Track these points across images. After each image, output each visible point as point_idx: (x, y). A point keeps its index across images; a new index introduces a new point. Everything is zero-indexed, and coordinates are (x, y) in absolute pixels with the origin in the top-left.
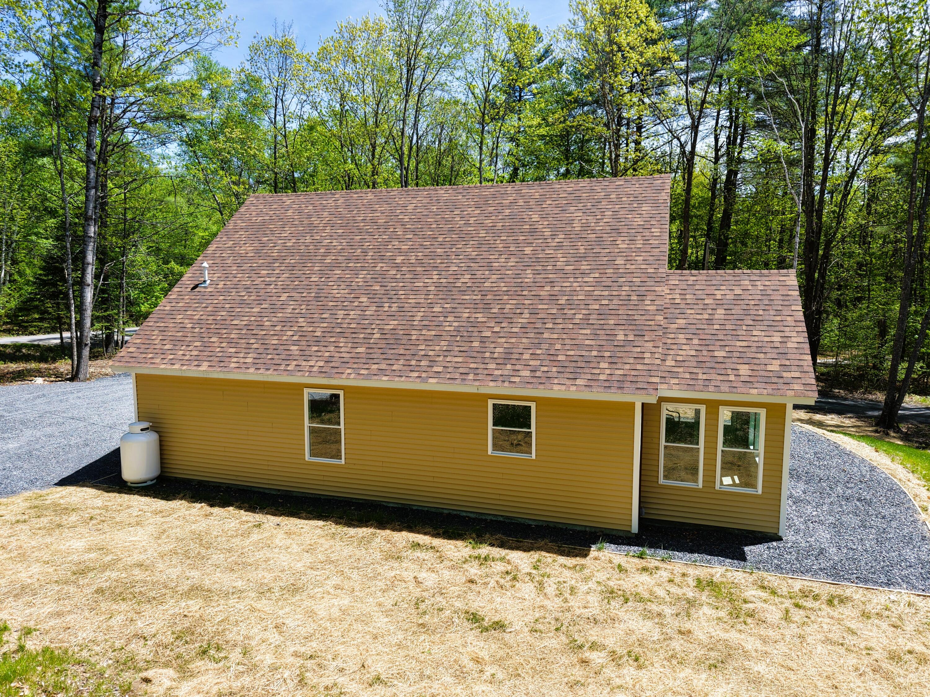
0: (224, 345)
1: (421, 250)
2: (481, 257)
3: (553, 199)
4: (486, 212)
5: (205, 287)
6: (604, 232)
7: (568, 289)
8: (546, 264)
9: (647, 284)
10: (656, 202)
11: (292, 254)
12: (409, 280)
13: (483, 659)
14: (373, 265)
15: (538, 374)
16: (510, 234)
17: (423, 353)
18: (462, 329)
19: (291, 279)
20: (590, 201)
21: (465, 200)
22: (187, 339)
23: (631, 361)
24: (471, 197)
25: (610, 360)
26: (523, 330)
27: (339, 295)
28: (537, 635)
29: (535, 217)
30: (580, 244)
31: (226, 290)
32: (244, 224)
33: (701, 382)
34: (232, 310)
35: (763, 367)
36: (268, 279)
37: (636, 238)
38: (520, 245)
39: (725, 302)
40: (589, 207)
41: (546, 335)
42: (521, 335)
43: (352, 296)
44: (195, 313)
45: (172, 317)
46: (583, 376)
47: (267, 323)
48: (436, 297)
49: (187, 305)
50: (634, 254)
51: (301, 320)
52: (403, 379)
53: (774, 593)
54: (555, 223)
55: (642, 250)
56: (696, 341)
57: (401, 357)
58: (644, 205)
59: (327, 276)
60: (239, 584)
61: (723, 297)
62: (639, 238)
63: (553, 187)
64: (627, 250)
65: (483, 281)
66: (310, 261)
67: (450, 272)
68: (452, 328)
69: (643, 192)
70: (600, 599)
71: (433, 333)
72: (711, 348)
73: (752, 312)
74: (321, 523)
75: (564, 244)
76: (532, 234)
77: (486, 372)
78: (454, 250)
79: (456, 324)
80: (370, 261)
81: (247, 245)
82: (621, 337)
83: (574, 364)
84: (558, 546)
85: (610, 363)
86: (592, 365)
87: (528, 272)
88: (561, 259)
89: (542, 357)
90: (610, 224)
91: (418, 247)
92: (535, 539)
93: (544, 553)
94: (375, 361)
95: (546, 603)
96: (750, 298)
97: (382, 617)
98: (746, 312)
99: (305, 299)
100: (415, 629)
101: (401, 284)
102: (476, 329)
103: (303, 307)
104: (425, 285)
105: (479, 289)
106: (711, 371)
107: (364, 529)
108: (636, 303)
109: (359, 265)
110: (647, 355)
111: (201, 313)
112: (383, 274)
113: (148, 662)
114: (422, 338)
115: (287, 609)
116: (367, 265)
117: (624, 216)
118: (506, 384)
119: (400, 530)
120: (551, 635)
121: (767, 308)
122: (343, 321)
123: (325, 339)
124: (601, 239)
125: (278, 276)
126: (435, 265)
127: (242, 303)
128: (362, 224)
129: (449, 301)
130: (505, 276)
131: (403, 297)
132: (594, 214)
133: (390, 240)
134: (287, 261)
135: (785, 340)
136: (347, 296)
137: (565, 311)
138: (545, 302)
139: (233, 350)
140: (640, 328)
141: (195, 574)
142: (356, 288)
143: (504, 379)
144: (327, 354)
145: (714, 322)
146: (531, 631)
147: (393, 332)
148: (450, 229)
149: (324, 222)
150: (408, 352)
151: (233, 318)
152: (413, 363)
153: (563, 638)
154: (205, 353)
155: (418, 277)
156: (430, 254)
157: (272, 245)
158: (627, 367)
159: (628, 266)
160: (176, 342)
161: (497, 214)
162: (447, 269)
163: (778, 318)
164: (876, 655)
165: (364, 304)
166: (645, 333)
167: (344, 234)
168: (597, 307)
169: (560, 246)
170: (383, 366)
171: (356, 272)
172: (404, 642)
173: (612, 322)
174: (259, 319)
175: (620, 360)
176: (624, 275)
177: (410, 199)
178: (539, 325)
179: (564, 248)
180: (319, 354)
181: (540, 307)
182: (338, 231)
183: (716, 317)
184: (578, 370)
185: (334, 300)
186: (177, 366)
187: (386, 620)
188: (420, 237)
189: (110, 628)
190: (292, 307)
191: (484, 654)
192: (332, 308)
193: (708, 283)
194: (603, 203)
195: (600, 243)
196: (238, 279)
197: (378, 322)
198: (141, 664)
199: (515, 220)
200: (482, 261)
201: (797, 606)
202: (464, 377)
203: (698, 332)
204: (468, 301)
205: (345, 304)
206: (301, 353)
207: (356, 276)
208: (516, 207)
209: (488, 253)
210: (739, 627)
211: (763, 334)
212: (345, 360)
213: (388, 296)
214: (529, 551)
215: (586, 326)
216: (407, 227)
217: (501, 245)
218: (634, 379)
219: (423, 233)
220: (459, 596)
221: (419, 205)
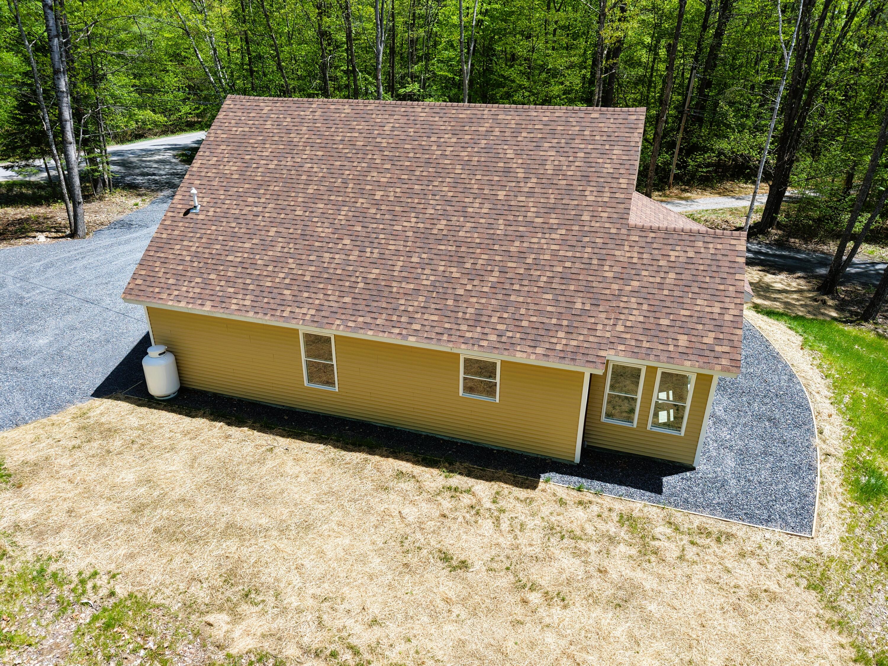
0: (223, 283)
1: (398, 185)
2: (457, 199)
3: (529, 131)
4: (462, 141)
5: (197, 214)
6: (574, 178)
7: (536, 246)
8: (518, 214)
9: (609, 246)
10: (628, 144)
11: (275, 179)
12: (388, 222)
13: (451, 599)
14: (353, 200)
15: (504, 339)
16: (485, 173)
17: (403, 308)
18: (437, 284)
19: (276, 211)
20: (564, 136)
21: (442, 123)
22: (189, 274)
23: (585, 332)
24: (447, 119)
25: (567, 329)
26: (494, 290)
27: (323, 235)
28: (492, 574)
29: (510, 153)
30: (550, 191)
31: (217, 219)
32: (225, 136)
33: (644, 351)
34: (225, 243)
35: (699, 339)
36: (255, 209)
37: (603, 190)
38: (494, 188)
39: (677, 265)
40: (563, 145)
41: (513, 298)
42: (491, 296)
43: (336, 236)
44: (191, 244)
45: (170, 246)
46: (542, 345)
47: (259, 262)
48: (414, 245)
49: (182, 234)
50: (600, 209)
51: (291, 261)
52: (386, 334)
53: (677, 529)
54: (529, 162)
55: (608, 205)
56: (645, 307)
57: (384, 311)
58: (616, 147)
59: (311, 210)
60: (264, 521)
61: (677, 259)
62: (607, 189)
63: (529, 114)
64: (594, 204)
65: (458, 229)
66: (293, 190)
67: (427, 216)
68: (428, 283)
69: (617, 130)
70: (542, 536)
71: (412, 286)
72: (658, 315)
73: (700, 279)
74: (322, 447)
75: (536, 190)
76: (506, 174)
77: (458, 333)
78: (430, 188)
79: (432, 278)
80: (351, 195)
81: (231, 164)
82: (579, 306)
83: (535, 331)
84: (514, 477)
85: (567, 333)
86: (551, 334)
87: (501, 222)
88: (532, 209)
89: (508, 321)
90: (581, 169)
91: (396, 180)
92: (496, 468)
93: (502, 485)
94: (361, 313)
95: (501, 540)
96: (701, 262)
97: (376, 557)
98: (694, 278)
99: (292, 236)
100: (401, 568)
101: (381, 226)
102: (450, 286)
103: (291, 245)
104: (404, 229)
105: (454, 239)
106: (655, 339)
107: (358, 454)
108: (596, 268)
109: (340, 199)
110: (600, 327)
111: (197, 244)
112: (364, 212)
113: (207, 605)
114: (401, 291)
115: (303, 549)
116: (348, 199)
117: (595, 160)
118: (476, 348)
119: (388, 457)
120: (502, 573)
121: (714, 274)
122: (329, 266)
123: (315, 285)
124: (571, 188)
125: (264, 205)
126: (413, 205)
127: (234, 236)
128: (341, 146)
129: (426, 250)
130: (478, 225)
131: (383, 241)
132: (566, 154)
133: (368, 169)
134: (271, 188)
135: (724, 311)
136: (332, 236)
137: (532, 272)
138: (514, 259)
139: (232, 290)
140: (596, 296)
141: (227, 509)
142: (340, 227)
143: (474, 342)
144: (317, 302)
145: (665, 286)
146: (487, 570)
147: (375, 282)
148: (427, 161)
149: (303, 140)
150: (389, 306)
151: (227, 253)
152: (395, 318)
153: (511, 577)
154: (207, 292)
155: (397, 218)
156: (408, 191)
157: (255, 165)
158: (581, 338)
159: (593, 224)
160: (179, 276)
161: (473, 145)
162: (423, 211)
163: (722, 287)
164: (741, 593)
165: (347, 247)
166: (600, 303)
167: (324, 158)
168: (560, 269)
169: (531, 194)
170: (368, 320)
171: (338, 208)
172: (393, 582)
173: (572, 288)
174: (252, 256)
175: (575, 330)
176: (589, 234)
177: (387, 117)
178: (507, 286)
179: (536, 195)
180: (310, 301)
181: (510, 264)
182: (318, 153)
183: (668, 281)
184: (539, 338)
185: (320, 239)
186: (183, 304)
187: (379, 560)
188: (398, 168)
189: (172, 571)
190: (281, 244)
191: (451, 594)
192: (318, 249)
193: (665, 242)
194: (576, 141)
195: (570, 192)
196: (226, 206)
197: (361, 269)
198: (203, 607)
199: (490, 155)
200: (458, 204)
201: (692, 543)
202: (439, 337)
203: (649, 296)
204: (444, 253)
205: (330, 245)
206: (294, 299)
207: (338, 212)
208: (492, 138)
209: (463, 195)
210: (645, 565)
211: (706, 303)
212: (334, 310)
213: (370, 240)
214: (491, 481)
215: (549, 291)
216: (385, 153)
217: (476, 186)
218: (586, 352)
219: (401, 163)
220: (434, 532)
221: (397, 125)
